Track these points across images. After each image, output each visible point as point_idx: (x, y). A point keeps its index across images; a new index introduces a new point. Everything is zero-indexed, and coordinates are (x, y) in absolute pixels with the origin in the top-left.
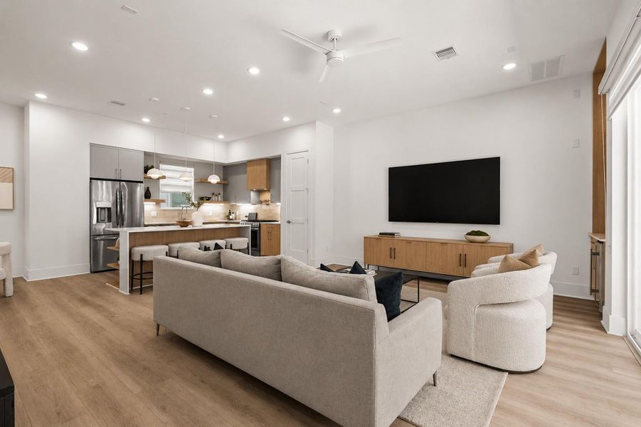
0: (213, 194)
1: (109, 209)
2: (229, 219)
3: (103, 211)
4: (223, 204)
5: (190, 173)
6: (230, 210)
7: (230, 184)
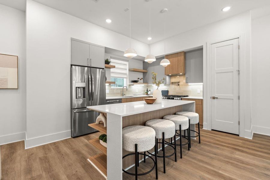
0: (139, 78)
1: (84, 88)
2: (147, 94)
3: (79, 89)
4: (143, 85)
5: (126, 65)
6: (147, 89)
7: (148, 72)
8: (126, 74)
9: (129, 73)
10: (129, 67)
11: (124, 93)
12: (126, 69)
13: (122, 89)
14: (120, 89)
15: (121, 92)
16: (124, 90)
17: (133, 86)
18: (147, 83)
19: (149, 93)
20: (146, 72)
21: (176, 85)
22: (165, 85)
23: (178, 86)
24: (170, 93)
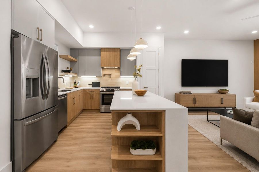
0: (68, 68)
6: (75, 80)
7: (78, 62)
20: (76, 62)
21: (108, 77)
22: (96, 77)
23: (110, 78)
24: (102, 85)
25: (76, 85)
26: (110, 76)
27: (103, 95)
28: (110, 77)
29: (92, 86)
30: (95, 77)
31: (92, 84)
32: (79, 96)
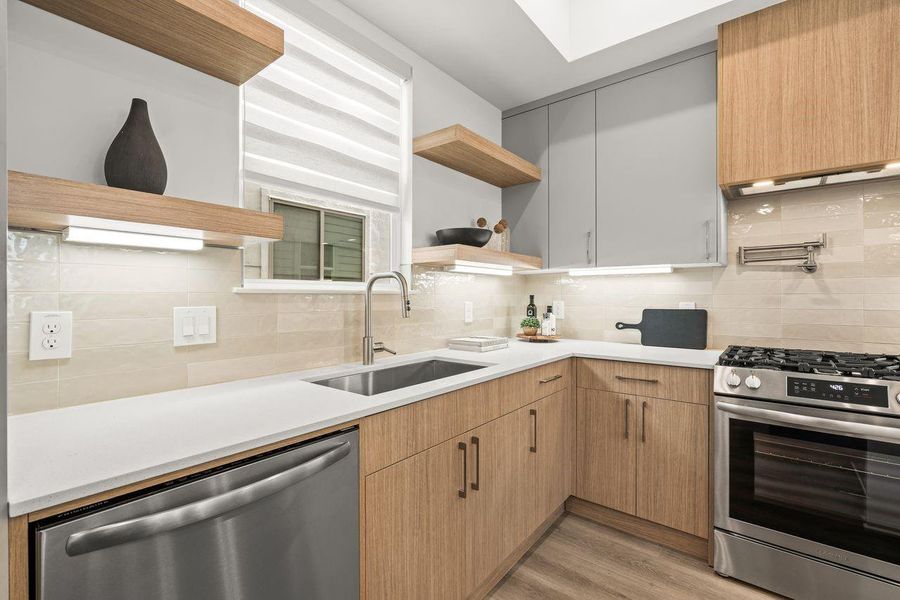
5: (394, 102)
6: (532, 297)
7: (544, 181)
8: (389, 177)
9: (415, 171)
10: (416, 122)
11: (377, 337)
12: (393, 139)
13: (358, 295)
14: (344, 295)
15: (346, 323)
16: (375, 306)
17: (444, 279)
18: (539, 255)
19: (547, 327)
20: (532, 181)
21: (785, 269)
22: (676, 271)
23: (809, 278)
24: (725, 331)
25: (537, 325)
26: (805, 257)
27: (743, 433)
28: (811, 269)
29: (637, 334)
30: (667, 268)
31: (638, 319)
32: (533, 412)
